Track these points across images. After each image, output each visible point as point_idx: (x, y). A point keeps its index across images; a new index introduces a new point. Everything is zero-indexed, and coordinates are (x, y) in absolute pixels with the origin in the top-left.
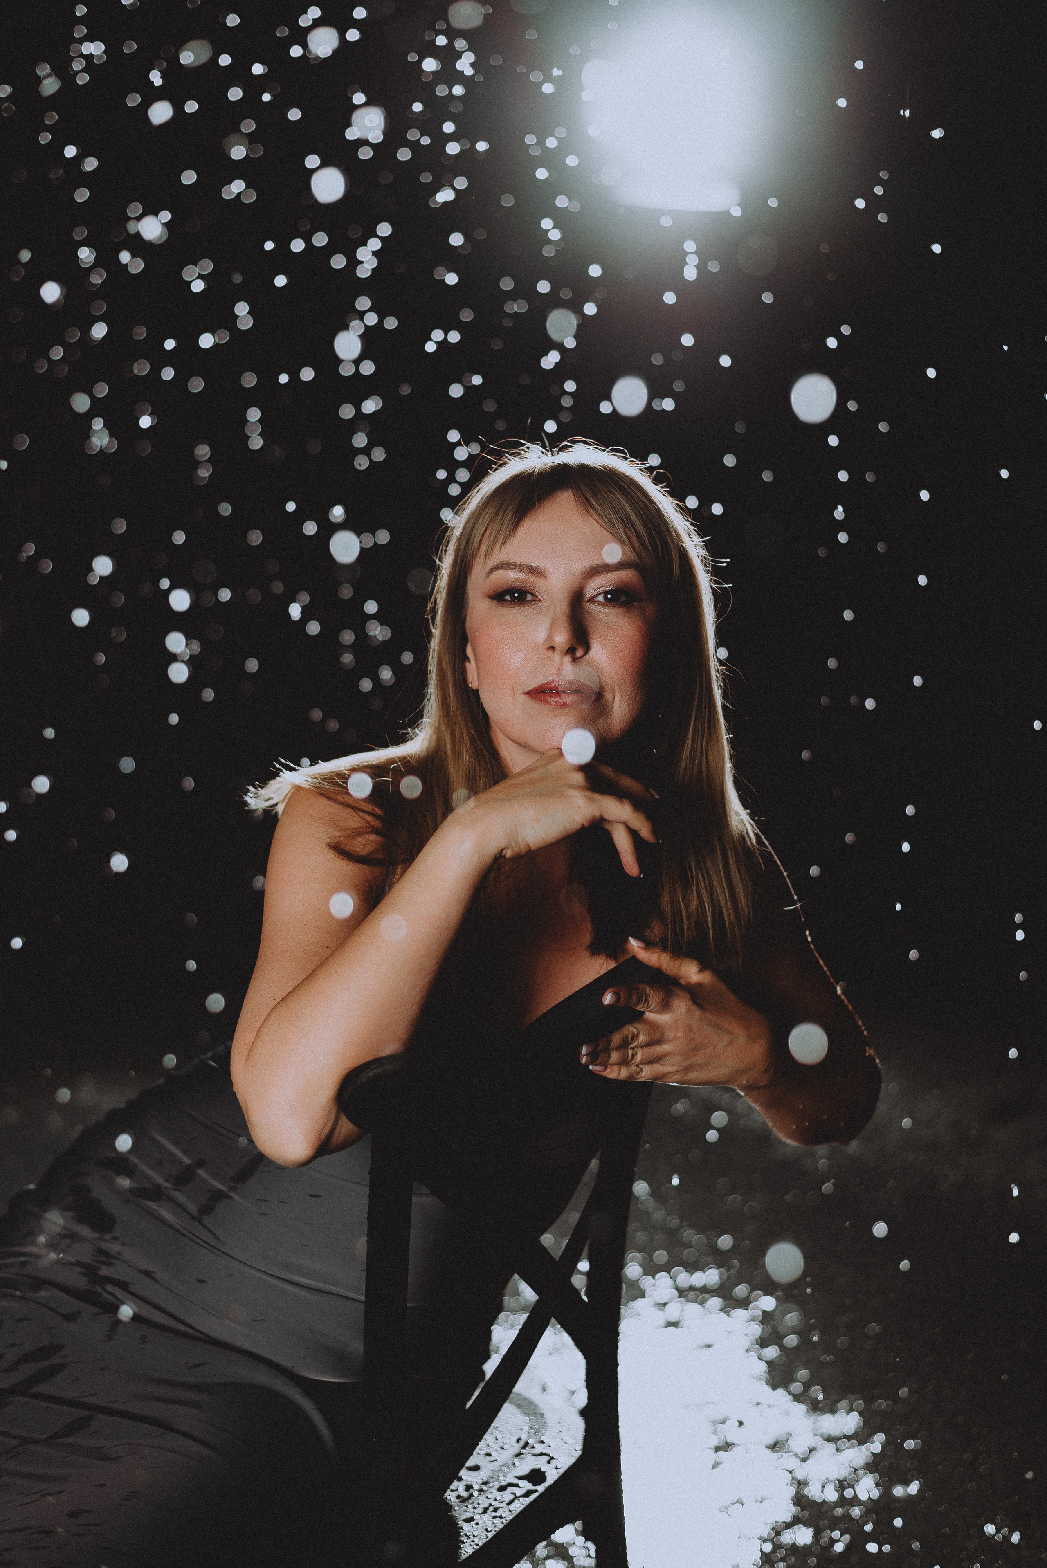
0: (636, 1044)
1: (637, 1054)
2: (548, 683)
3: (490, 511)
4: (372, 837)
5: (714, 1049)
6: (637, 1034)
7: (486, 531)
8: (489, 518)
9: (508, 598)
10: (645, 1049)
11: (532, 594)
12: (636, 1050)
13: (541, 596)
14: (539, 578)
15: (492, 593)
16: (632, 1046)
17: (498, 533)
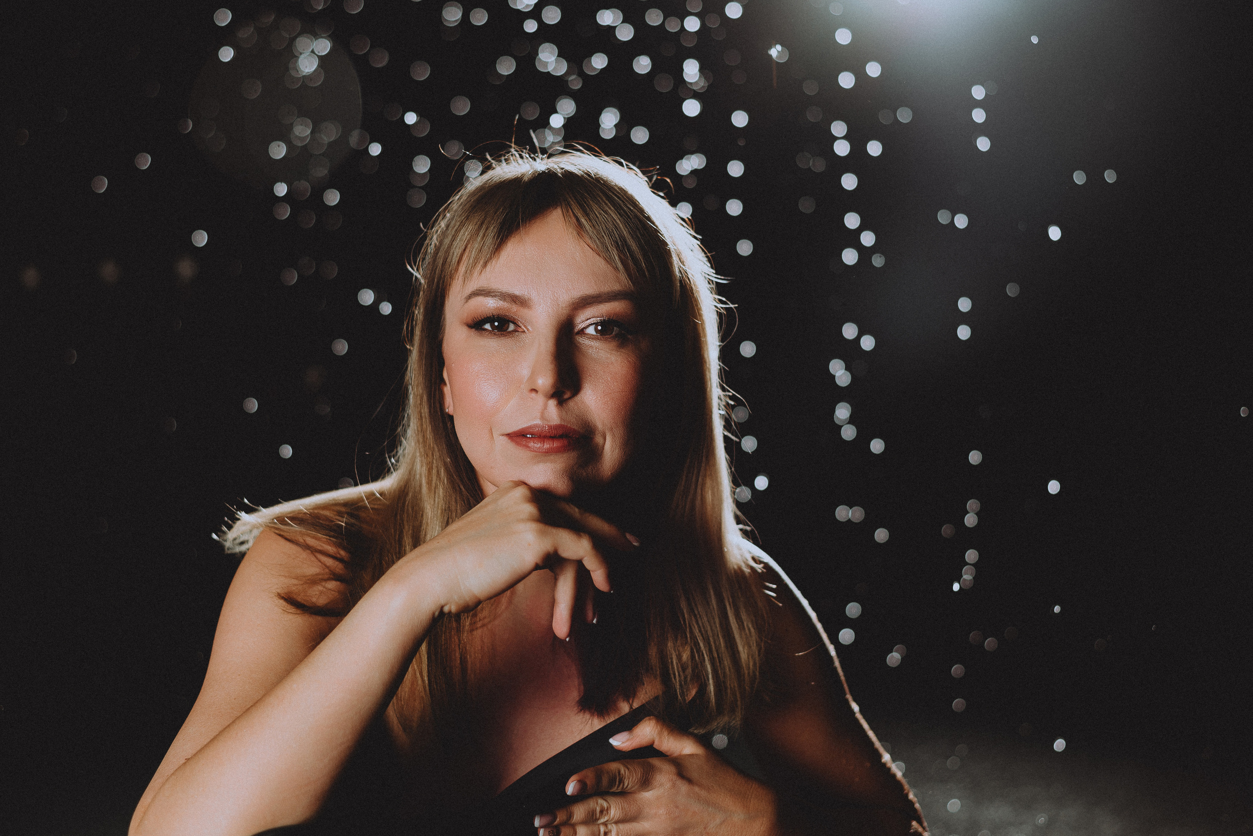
0: (606, 819)
1: (611, 831)
2: (530, 427)
3: (470, 227)
4: (332, 585)
5: (705, 828)
6: (608, 808)
7: (465, 250)
8: (469, 236)
9: (488, 326)
10: (621, 826)
11: (514, 323)
12: (609, 827)
13: (525, 326)
14: (522, 308)
15: (470, 321)
16: (602, 821)
17: (478, 254)
